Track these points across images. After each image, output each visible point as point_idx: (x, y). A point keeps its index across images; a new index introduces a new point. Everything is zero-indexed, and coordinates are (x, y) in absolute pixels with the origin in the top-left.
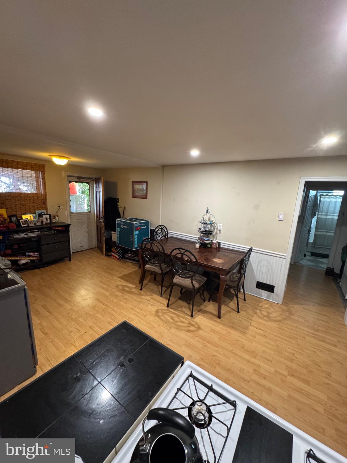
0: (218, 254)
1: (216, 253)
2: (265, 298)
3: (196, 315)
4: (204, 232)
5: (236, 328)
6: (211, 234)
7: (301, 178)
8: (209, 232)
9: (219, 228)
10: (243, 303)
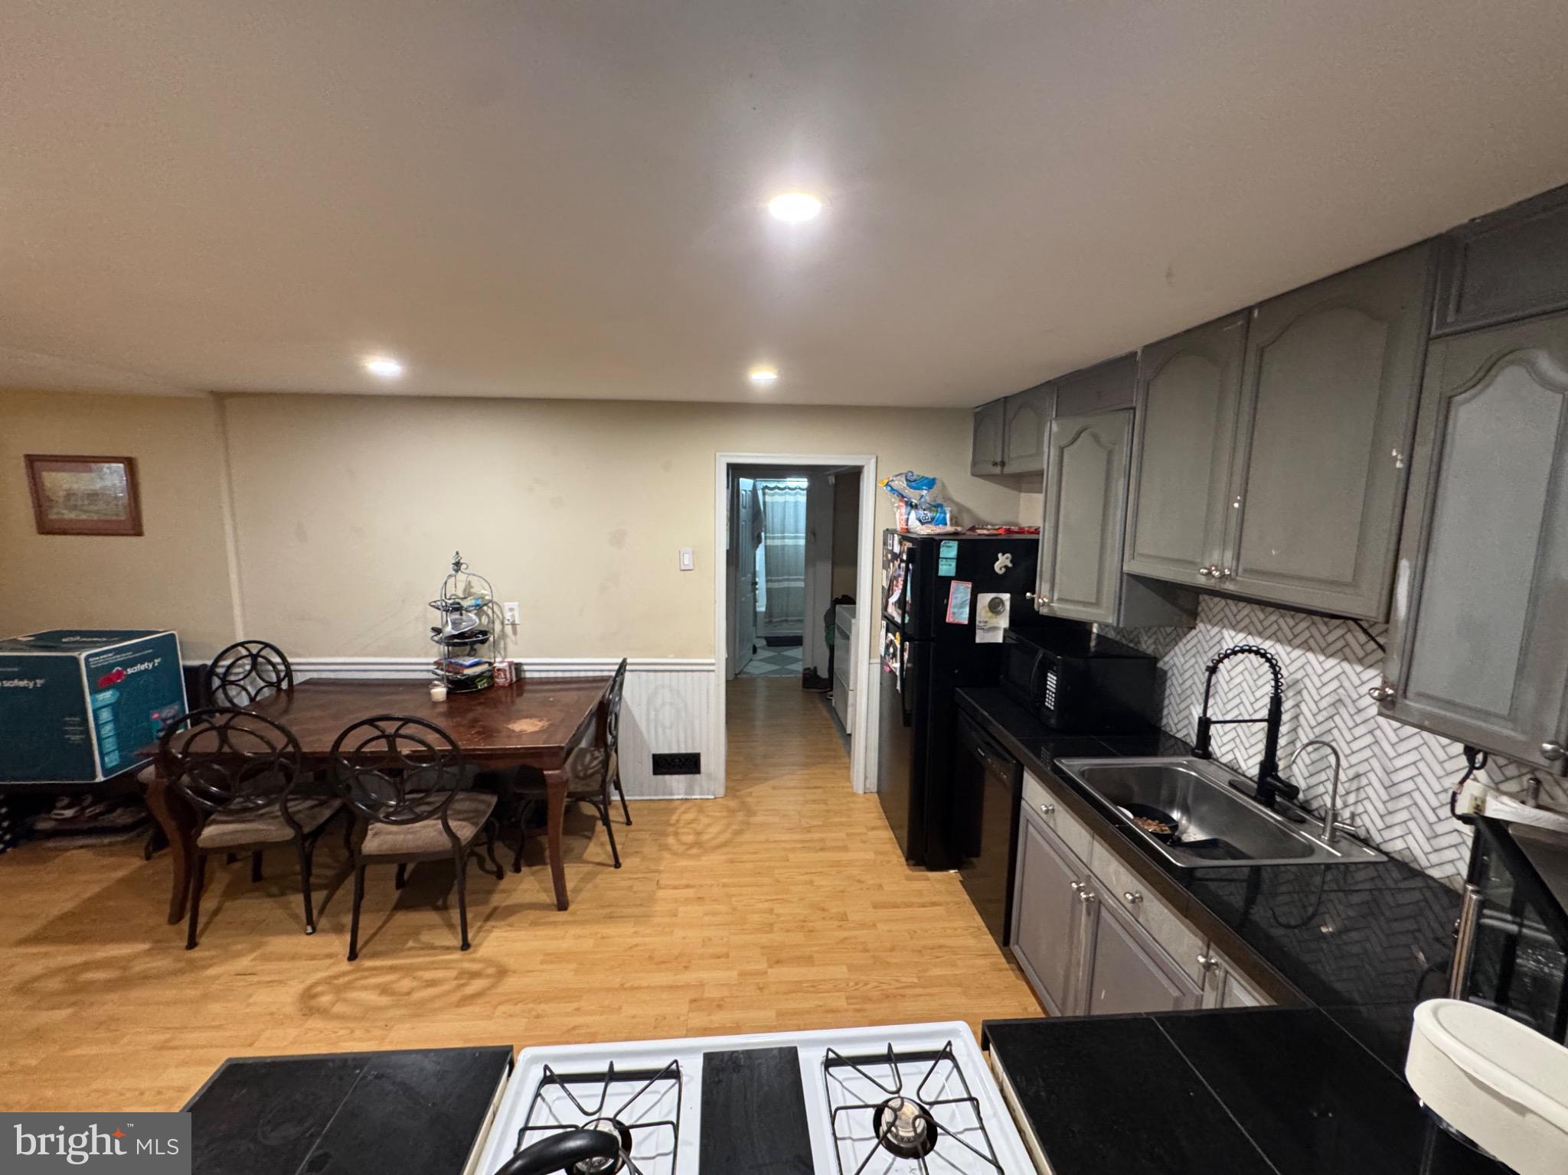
0: (521, 703)
1: (513, 702)
2: (680, 797)
3: (481, 934)
4: (456, 640)
5: (621, 914)
6: (483, 642)
7: (718, 454)
8: (475, 635)
9: (508, 615)
10: (625, 834)
